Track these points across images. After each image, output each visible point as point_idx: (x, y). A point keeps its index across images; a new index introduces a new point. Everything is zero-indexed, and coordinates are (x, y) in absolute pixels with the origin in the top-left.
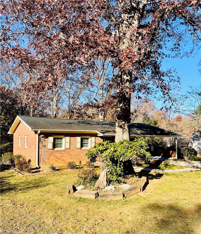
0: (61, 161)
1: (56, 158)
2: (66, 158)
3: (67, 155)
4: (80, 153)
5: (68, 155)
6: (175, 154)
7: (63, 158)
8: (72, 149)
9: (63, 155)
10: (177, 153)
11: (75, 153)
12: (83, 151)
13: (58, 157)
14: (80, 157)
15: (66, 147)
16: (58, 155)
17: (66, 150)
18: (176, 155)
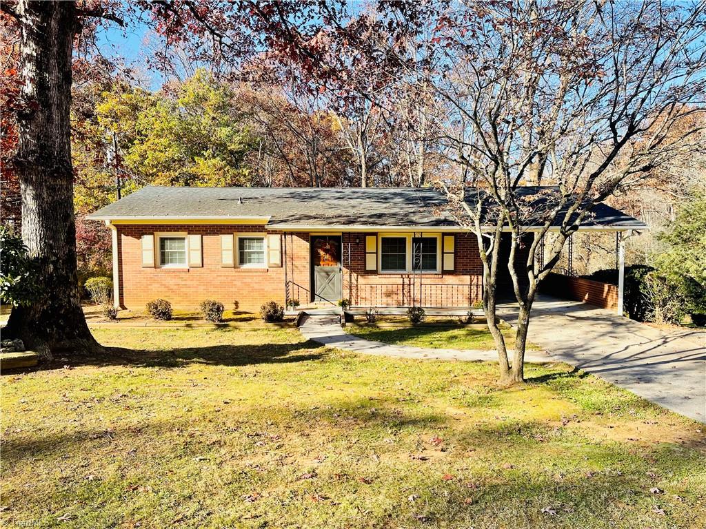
0: (180, 299)
1: (165, 289)
2: (192, 290)
3: (195, 283)
4: (233, 278)
5: (198, 283)
6: (615, 296)
7: (184, 290)
8: (210, 267)
9: (184, 283)
10: (621, 294)
11: (219, 278)
12: (244, 274)
13: (172, 287)
14: (233, 289)
15: (191, 263)
16: (171, 282)
17: (191, 269)
18: (617, 299)
